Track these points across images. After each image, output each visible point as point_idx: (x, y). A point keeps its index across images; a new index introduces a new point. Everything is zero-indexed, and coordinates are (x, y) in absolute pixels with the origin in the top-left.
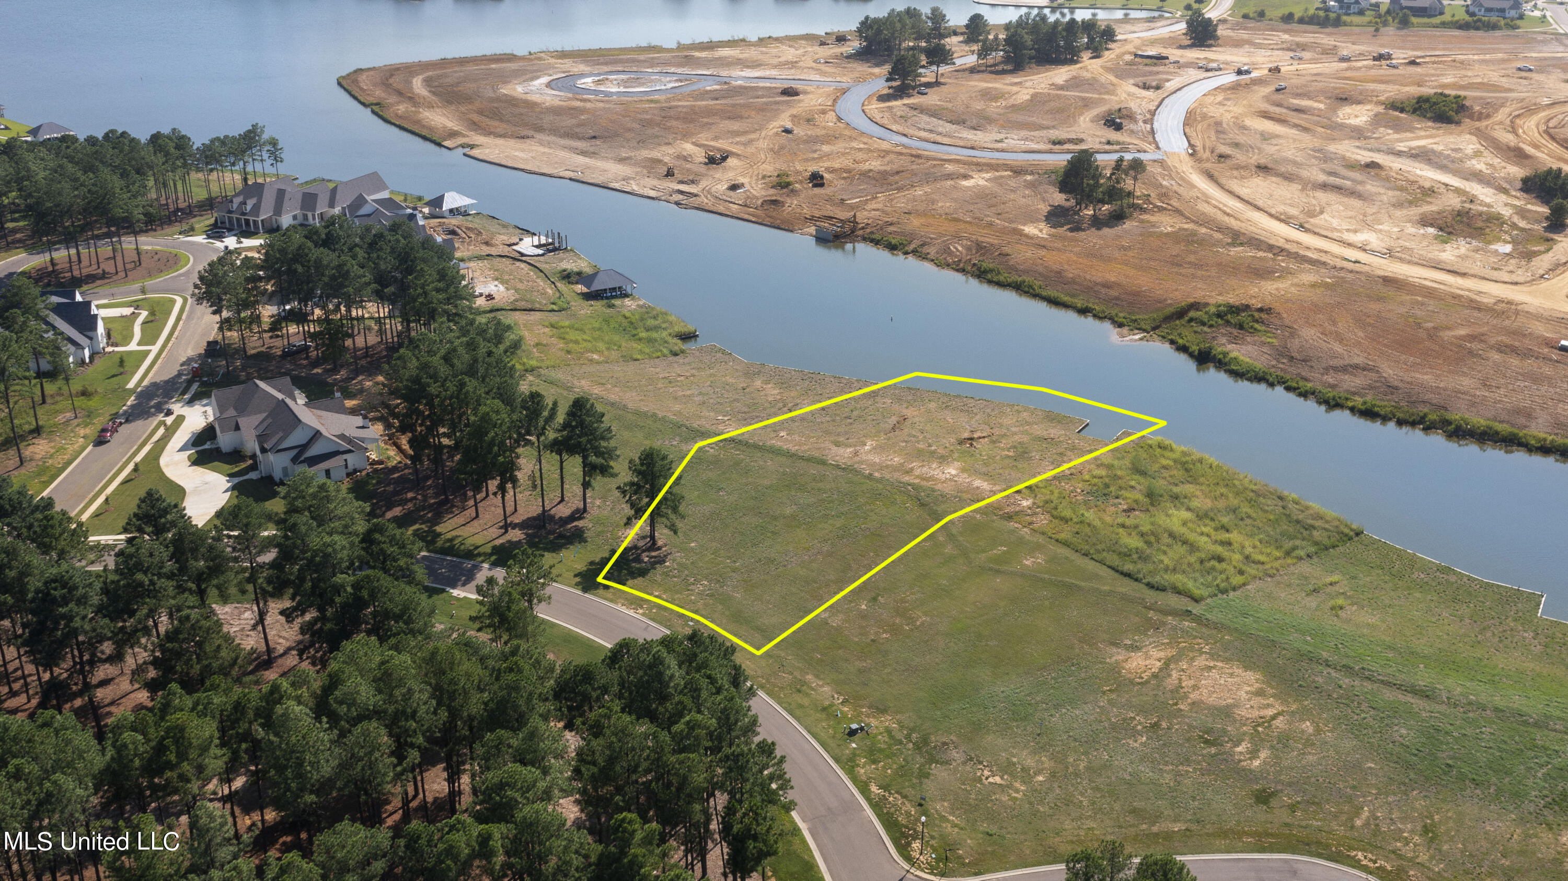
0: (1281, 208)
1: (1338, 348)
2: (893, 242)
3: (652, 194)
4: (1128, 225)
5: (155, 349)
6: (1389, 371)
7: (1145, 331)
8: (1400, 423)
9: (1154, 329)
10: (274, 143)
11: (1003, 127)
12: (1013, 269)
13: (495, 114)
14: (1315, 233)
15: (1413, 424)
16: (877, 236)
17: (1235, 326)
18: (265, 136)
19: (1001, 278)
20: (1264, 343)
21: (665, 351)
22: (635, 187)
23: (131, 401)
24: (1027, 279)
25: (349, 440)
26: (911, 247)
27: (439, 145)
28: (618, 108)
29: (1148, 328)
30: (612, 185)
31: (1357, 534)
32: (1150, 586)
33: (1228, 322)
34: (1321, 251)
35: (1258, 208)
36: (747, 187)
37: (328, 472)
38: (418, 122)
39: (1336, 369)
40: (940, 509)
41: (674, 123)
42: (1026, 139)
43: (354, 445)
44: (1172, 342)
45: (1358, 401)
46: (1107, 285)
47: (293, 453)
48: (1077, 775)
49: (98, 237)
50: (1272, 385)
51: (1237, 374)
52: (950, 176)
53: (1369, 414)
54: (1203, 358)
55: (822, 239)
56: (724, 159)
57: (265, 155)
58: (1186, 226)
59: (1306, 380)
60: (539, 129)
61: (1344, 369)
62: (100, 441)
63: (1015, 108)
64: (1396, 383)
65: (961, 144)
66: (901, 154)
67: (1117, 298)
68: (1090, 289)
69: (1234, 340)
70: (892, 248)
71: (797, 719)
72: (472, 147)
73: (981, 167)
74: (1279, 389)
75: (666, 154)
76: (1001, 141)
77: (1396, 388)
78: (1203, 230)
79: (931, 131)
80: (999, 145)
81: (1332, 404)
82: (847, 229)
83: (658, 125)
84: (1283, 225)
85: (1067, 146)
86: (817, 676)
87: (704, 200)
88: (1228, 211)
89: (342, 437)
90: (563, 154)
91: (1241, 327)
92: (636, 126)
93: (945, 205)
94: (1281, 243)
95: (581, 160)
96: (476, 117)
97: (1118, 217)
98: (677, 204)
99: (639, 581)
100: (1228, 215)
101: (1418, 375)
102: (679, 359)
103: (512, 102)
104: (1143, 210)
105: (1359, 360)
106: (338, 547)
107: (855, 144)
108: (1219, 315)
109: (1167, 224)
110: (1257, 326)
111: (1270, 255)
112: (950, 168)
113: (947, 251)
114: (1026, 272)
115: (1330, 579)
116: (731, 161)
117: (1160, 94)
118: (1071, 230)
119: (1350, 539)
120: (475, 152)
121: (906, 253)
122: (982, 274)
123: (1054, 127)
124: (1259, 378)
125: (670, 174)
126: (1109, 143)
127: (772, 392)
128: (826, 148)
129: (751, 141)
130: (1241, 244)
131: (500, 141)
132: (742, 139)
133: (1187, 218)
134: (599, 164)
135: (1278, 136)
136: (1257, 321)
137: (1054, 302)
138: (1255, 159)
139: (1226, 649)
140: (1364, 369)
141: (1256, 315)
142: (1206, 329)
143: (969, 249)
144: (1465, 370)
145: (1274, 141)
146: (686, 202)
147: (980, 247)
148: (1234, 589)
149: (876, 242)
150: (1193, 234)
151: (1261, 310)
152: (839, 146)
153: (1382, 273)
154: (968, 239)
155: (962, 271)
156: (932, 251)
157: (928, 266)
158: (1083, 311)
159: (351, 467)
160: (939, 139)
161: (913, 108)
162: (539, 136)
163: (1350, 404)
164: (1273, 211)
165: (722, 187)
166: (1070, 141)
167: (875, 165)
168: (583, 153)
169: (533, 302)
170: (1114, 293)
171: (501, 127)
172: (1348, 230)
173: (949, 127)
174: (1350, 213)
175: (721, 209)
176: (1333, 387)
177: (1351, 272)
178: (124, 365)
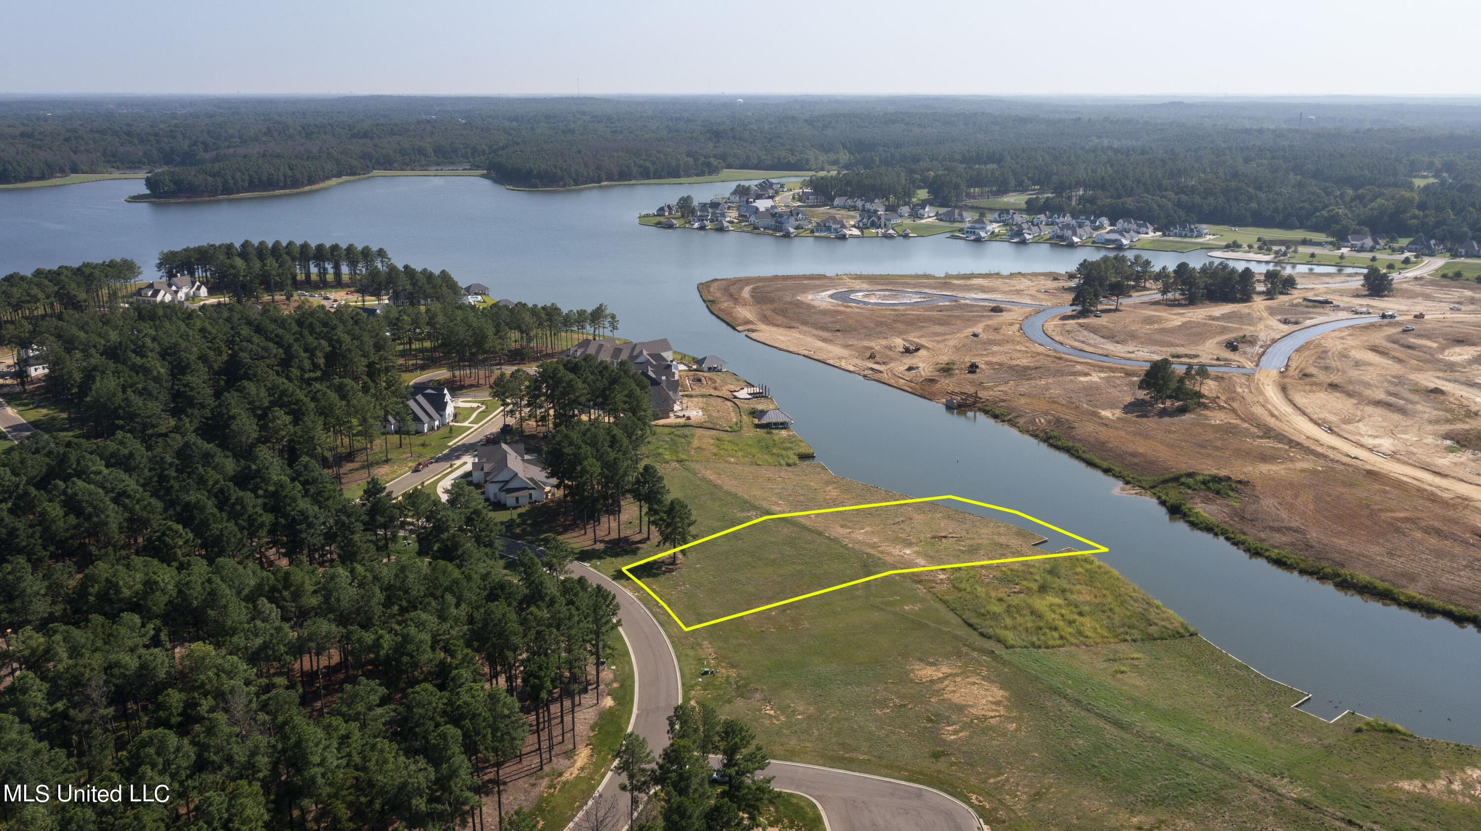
0: (1325, 415)
1: (1284, 514)
2: (997, 412)
3: (852, 368)
4: (1187, 417)
5: (476, 426)
6: (1314, 535)
7: (1144, 488)
8: (1302, 572)
9: (1152, 487)
10: (613, 317)
11: (1142, 343)
12: (1073, 438)
13: (782, 312)
14: (1339, 435)
15: (1311, 574)
16: (987, 408)
17: (1213, 491)
18: (607, 312)
19: (1059, 443)
20: (1228, 505)
21: (782, 462)
22: (843, 364)
23: (446, 451)
24: (1078, 445)
25: (535, 482)
26: (1007, 418)
27: (734, 329)
28: (867, 313)
29: (1147, 486)
30: (831, 362)
31: (1191, 635)
32: (982, 634)
33: (1209, 488)
34: (1334, 448)
35: (1304, 414)
36: (921, 369)
37: (517, 499)
38: (730, 314)
39: (1272, 529)
40: (873, 570)
41: (899, 325)
42: (1154, 353)
43: (538, 486)
44: (1159, 498)
45: (1274, 553)
46: (1134, 455)
47: (501, 485)
48: (825, 720)
49: (492, 365)
50: (1216, 535)
51: (1193, 525)
52: (1075, 374)
53: (1279, 562)
54: (1175, 511)
55: (949, 407)
56: (917, 350)
57: (607, 325)
58: (1233, 421)
59: (1244, 534)
60: (805, 323)
61: (1279, 530)
62: (416, 470)
63: (1163, 331)
64: (1314, 544)
65: (1101, 352)
66: (1048, 356)
67: (1136, 464)
68: (1120, 456)
69: (1206, 500)
70: (995, 417)
71: (679, 661)
72: (753, 331)
73: (1102, 369)
74: (1222, 539)
75: (877, 345)
76: (1133, 352)
77: (1312, 547)
78: (1245, 425)
79: (1083, 342)
80: (1129, 355)
81: (1256, 553)
82: (971, 400)
83: (887, 326)
84: (1316, 427)
85: (1183, 360)
86: (710, 643)
87: (885, 377)
88: (1276, 413)
89: (532, 479)
90: (809, 339)
91: (1218, 493)
92: (872, 325)
93: (1055, 392)
94: (1301, 439)
95: (820, 344)
96: (768, 313)
97: (1183, 410)
98: (865, 376)
99: (650, 580)
100: (1273, 415)
101: (1336, 540)
102: (790, 469)
103: (799, 305)
104: (1206, 407)
105: (1294, 525)
106: (450, 519)
107: (1018, 348)
108: (1204, 483)
109: (1218, 418)
110: (1231, 493)
111: (1287, 447)
112: (1078, 367)
113: (1033, 422)
114: (1080, 441)
115: (1135, 655)
116: (922, 352)
117: (1296, 327)
118: (1138, 416)
119: (1182, 636)
120: (754, 335)
121: (1003, 421)
122: (1048, 440)
123: (1182, 346)
124: (1208, 529)
125: (872, 357)
126: (1218, 359)
127: (835, 493)
128: (995, 348)
129: (944, 341)
130: (1269, 438)
131: (774, 329)
132: (939, 338)
133: (1238, 415)
134: (830, 347)
135: (1370, 364)
136: (1233, 490)
137: (1090, 463)
138: (1335, 378)
139: (998, 676)
140: (1295, 531)
141: (1234, 485)
142: (1189, 491)
143: (1049, 422)
144: (1381, 541)
145: (1363, 368)
146: (872, 377)
147: (1058, 421)
148: (1047, 647)
149: (986, 412)
150: (1235, 427)
151: (1240, 482)
152: (1006, 348)
153: (1368, 467)
154: (1053, 415)
155: (1036, 436)
156: (1021, 421)
157: (1014, 432)
158: (1107, 471)
159: (534, 498)
160: (1086, 348)
161: (1081, 325)
162: (804, 328)
163: (1267, 554)
164: (1315, 417)
165: (903, 368)
166: (1186, 356)
167: (1024, 362)
168: (824, 340)
169: (716, 424)
170: (1136, 460)
171: (780, 319)
172: (1370, 436)
173: (1099, 340)
174: (1384, 424)
175: (892, 382)
176: (1262, 540)
177: (1344, 464)
178: (452, 432)
